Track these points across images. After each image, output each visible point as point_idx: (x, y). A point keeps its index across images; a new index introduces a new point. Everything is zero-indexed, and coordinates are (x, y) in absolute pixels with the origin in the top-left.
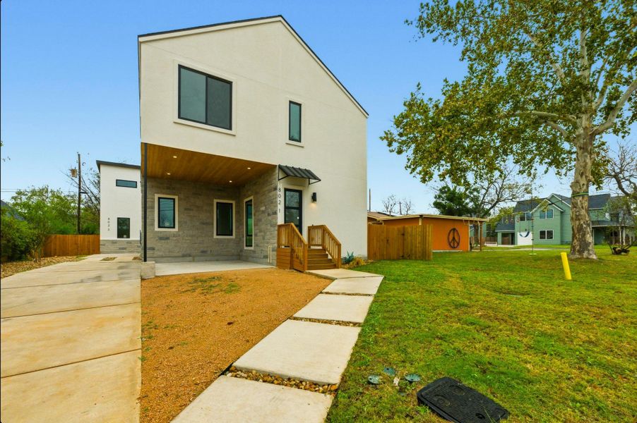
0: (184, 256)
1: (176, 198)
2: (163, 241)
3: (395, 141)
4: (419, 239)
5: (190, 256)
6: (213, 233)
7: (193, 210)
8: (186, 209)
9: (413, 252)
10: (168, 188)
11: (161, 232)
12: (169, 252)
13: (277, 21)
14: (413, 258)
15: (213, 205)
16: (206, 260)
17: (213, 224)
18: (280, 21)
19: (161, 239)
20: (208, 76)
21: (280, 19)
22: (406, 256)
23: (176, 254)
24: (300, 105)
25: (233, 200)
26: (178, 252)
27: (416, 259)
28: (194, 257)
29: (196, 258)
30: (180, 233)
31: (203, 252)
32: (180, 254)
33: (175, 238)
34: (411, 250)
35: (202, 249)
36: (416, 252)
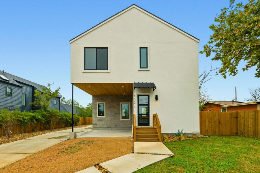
0: (108, 127)
1: (105, 103)
2: (100, 121)
3: (213, 51)
4: (251, 121)
5: (110, 127)
6: (120, 118)
7: (111, 108)
8: (108, 108)
9: (246, 130)
10: (102, 100)
11: (99, 118)
12: (102, 125)
13: (132, 8)
14: (246, 136)
15: (120, 105)
16: (117, 130)
17: (120, 114)
18: (134, 7)
19: (99, 120)
20: (97, 48)
21: (134, 6)
22: (239, 133)
23: (104, 127)
24: (147, 48)
25: (129, 102)
26: (106, 126)
27: (248, 137)
28: (112, 128)
29: (113, 128)
30: (107, 118)
31: (116, 126)
32: (106, 127)
33: (104, 120)
34: (244, 129)
35: (115, 125)
36: (248, 131)
